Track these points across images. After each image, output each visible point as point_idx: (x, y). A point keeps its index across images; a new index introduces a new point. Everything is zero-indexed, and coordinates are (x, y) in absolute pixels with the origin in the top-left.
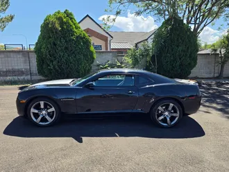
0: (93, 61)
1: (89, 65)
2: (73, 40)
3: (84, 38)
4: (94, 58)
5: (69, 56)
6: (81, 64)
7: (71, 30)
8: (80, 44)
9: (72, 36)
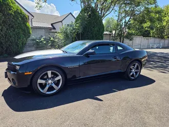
0: (29, 36)
1: (27, 39)
2: (11, 14)
3: (21, 13)
4: (30, 33)
5: (7, 29)
6: (20, 38)
7: (8, 5)
8: (18, 19)
9: (10, 10)
